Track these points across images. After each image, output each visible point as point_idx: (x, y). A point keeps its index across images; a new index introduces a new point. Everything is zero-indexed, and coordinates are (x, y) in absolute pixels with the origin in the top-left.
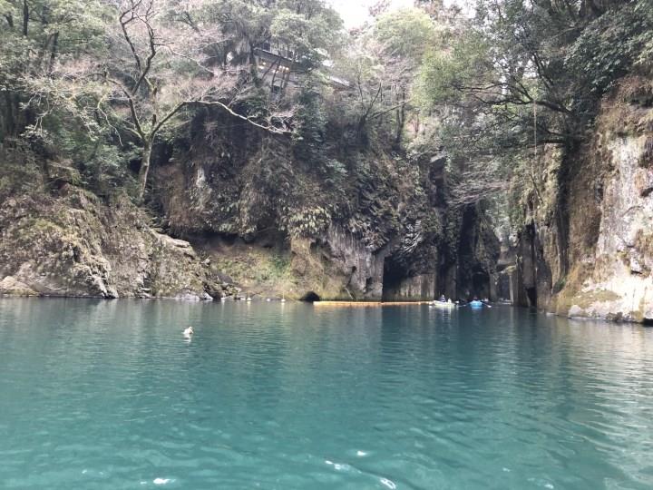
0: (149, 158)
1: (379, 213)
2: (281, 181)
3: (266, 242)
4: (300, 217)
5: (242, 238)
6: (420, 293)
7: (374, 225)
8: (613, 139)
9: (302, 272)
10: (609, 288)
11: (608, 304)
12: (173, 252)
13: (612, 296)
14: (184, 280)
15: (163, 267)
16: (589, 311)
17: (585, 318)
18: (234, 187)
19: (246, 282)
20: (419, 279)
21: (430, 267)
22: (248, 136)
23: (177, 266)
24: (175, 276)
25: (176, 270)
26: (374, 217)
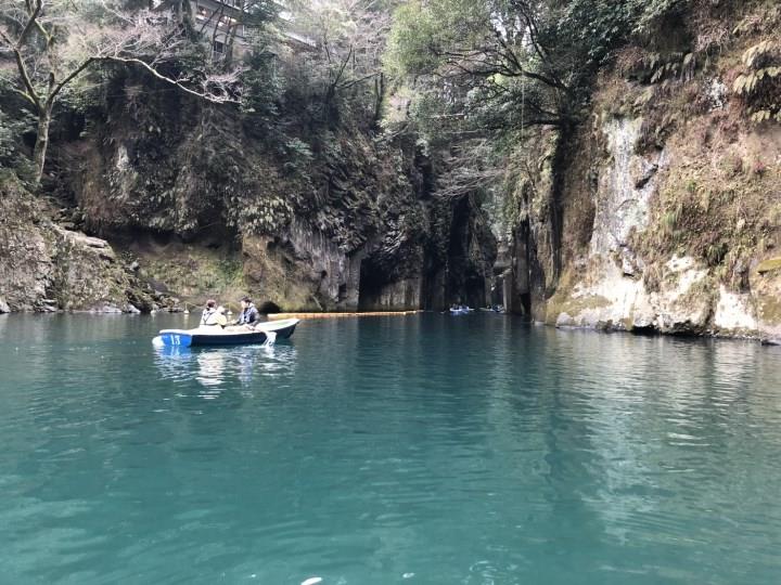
0: (47, 130)
1: (355, 206)
2: (227, 164)
3: (210, 240)
4: (254, 210)
5: (179, 236)
6: (403, 301)
7: (348, 221)
8: (609, 121)
9: (257, 278)
10: (599, 293)
11: (598, 311)
12: (85, 254)
13: (602, 302)
14: (101, 289)
15: (72, 273)
16: (579, 319)
17: (573, 328)
18: (167, 171)
19: (186, 290)
20: (403, 285)
21: (415, 271)
22: (183, 106)
23: (90, 271)
24: (89, 284)
25: (89, 276)
26: (348, 211)
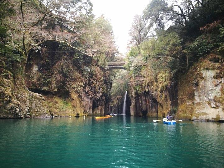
0: (26, 60)
1: (93, 85)
4: (75, 86)
5: (52, 93)
7: (91, 89)
8: (203, 70)
9: (75, 106)
10: (204, 111)
11: (205, 116)
12: (38, 99)
13: (206, 114)
14: (44, 110)
15: (34, 105)
16: (199, 118)
17: (198, 121)
18: (49, 73)
19: (55, 110)
20: (100, 107)
21: (103, 104)
22: (56, 55)
23: (40, 104)
24: (39, 108)
25: (39, 106)
26: (92, 87)
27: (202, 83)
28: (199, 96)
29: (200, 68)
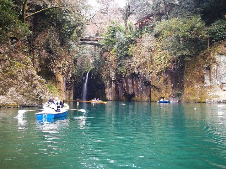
8: (217, 55)
10: (216, 94)
11: (217, 99)
17: (211, 103)
27: (214, 67)
28: (210, 80)
29: (214, 53)
